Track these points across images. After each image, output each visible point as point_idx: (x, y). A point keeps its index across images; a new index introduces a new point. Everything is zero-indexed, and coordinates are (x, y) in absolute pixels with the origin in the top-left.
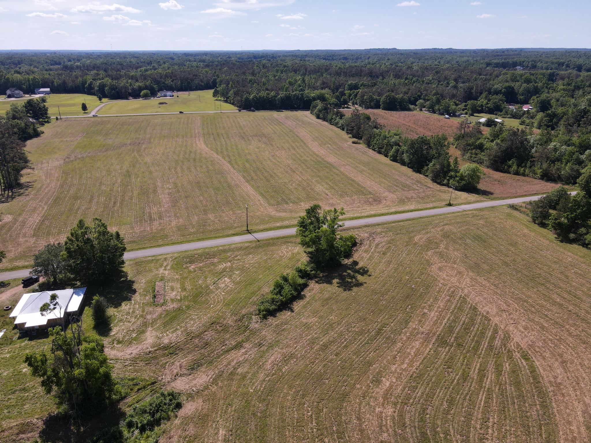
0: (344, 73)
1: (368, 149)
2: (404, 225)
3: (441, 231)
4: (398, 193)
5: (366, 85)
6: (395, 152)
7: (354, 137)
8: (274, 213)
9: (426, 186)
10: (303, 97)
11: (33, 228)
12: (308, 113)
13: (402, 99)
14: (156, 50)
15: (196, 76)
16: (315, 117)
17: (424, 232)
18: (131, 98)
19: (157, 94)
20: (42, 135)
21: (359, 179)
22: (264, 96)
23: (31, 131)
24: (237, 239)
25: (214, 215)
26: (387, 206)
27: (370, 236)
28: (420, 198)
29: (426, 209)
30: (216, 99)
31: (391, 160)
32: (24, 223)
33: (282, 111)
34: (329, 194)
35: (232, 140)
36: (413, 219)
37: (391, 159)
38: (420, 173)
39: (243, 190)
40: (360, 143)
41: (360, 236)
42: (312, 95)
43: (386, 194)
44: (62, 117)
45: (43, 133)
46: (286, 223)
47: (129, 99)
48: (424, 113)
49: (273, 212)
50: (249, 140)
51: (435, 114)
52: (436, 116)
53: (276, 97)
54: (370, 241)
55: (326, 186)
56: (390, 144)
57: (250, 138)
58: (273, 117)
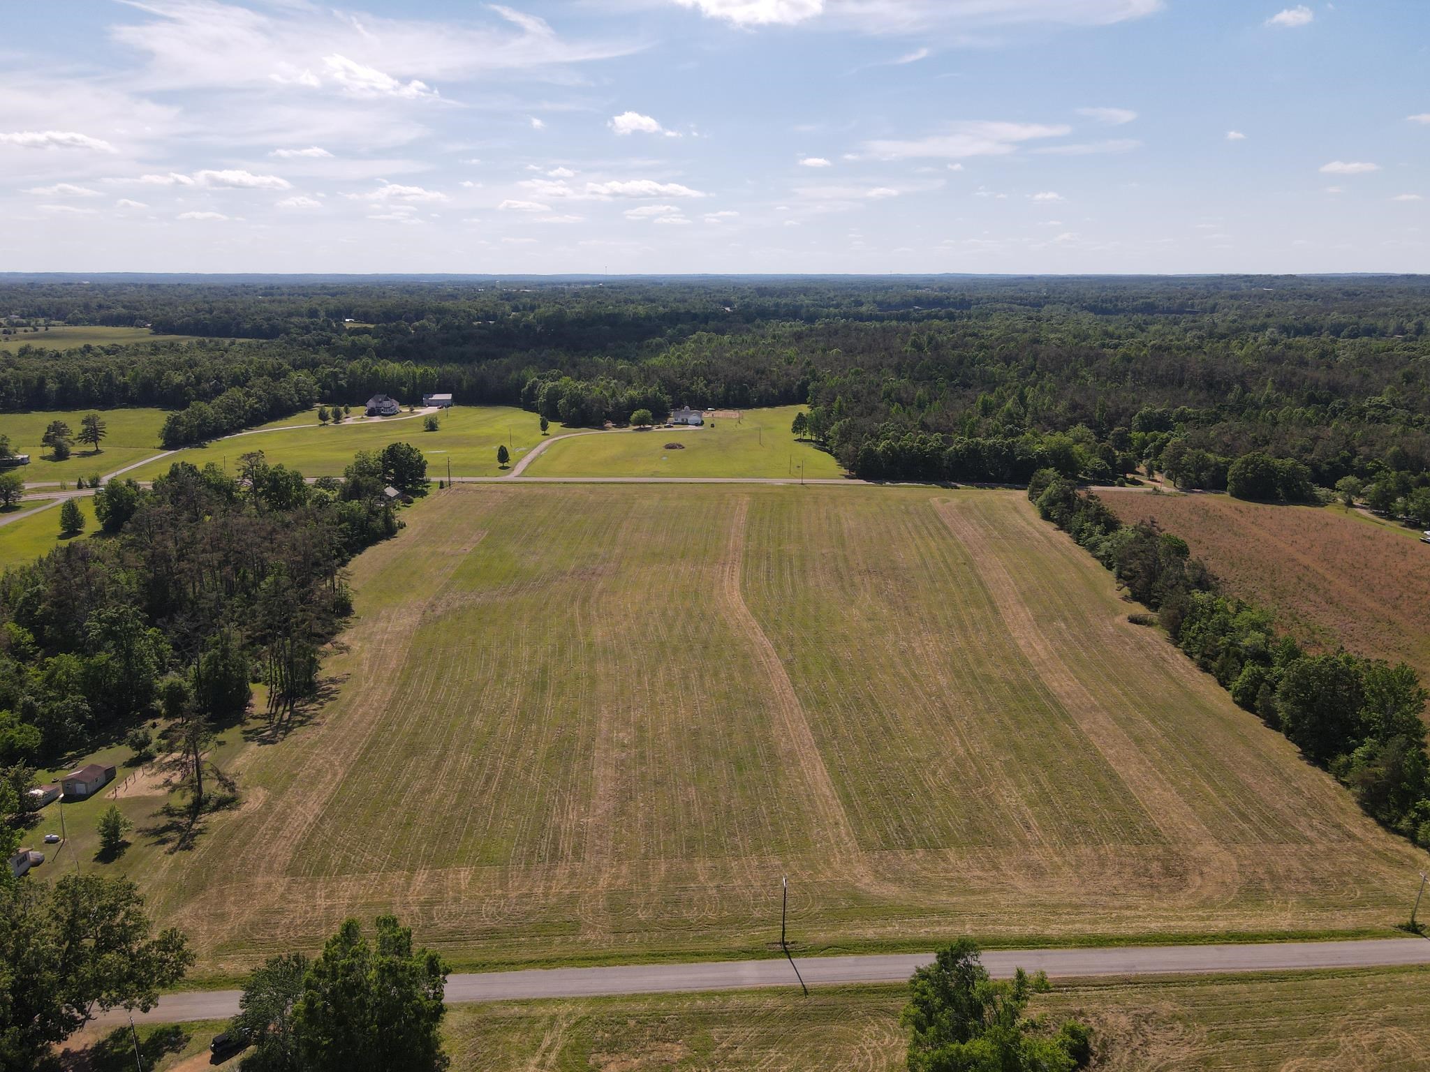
0: (1133, 372)
1: (1172, 647)
2: (1252, 997)
3: (1375, 1048)
4: (1246, 849)
5: (1191, 419)
6: (1251, 683)
7: (1136, 597)
8: (866, 880)
9: (1338, 826)
10: (1012, 452)
11: (296, 842)
12: (1019, 496)
13: (1294, 474)
14: (701, 273)
15: (763, 372)
16: (1039, 514)
17: (1313, 1042)
18: (610, 425)
19: (668, 416)
20: (400, 532)
21: (1131, 771)
22: (912, 447)
23: (379, 523)
24: (750, 973)
25: (709, 864)
26: (1203, 905)
27: (1135, 1029)
28: (1314, 880)
29: (1332, 935)
30: (798, 436)
31: (1236, 702)
32: (283, 818)
33: (956, 488)
34: (1033, 822)
35: (811, 583)
36: (1282, 977)
37: (1237, 699)
38: (1325, 768)
39: (801, 775)
40: (1149, 624)
41: (1102, 1023)
42: (1039, 448)
43: (1208, 847)
44: (452, 479)
45: (402, 526)
46: (894, 930)
47: (604, 429)
48: (1358, 515)
49: (863, 877)
50: (852, 585)
51: (1394, 524)
52: (1394, 530)
53: (943, 449)
54: (1133, 1052)
55: (1030, 789)
56: (1237, 655)
57: (857, 579)
58: (930, 506)
